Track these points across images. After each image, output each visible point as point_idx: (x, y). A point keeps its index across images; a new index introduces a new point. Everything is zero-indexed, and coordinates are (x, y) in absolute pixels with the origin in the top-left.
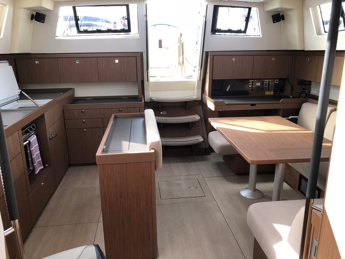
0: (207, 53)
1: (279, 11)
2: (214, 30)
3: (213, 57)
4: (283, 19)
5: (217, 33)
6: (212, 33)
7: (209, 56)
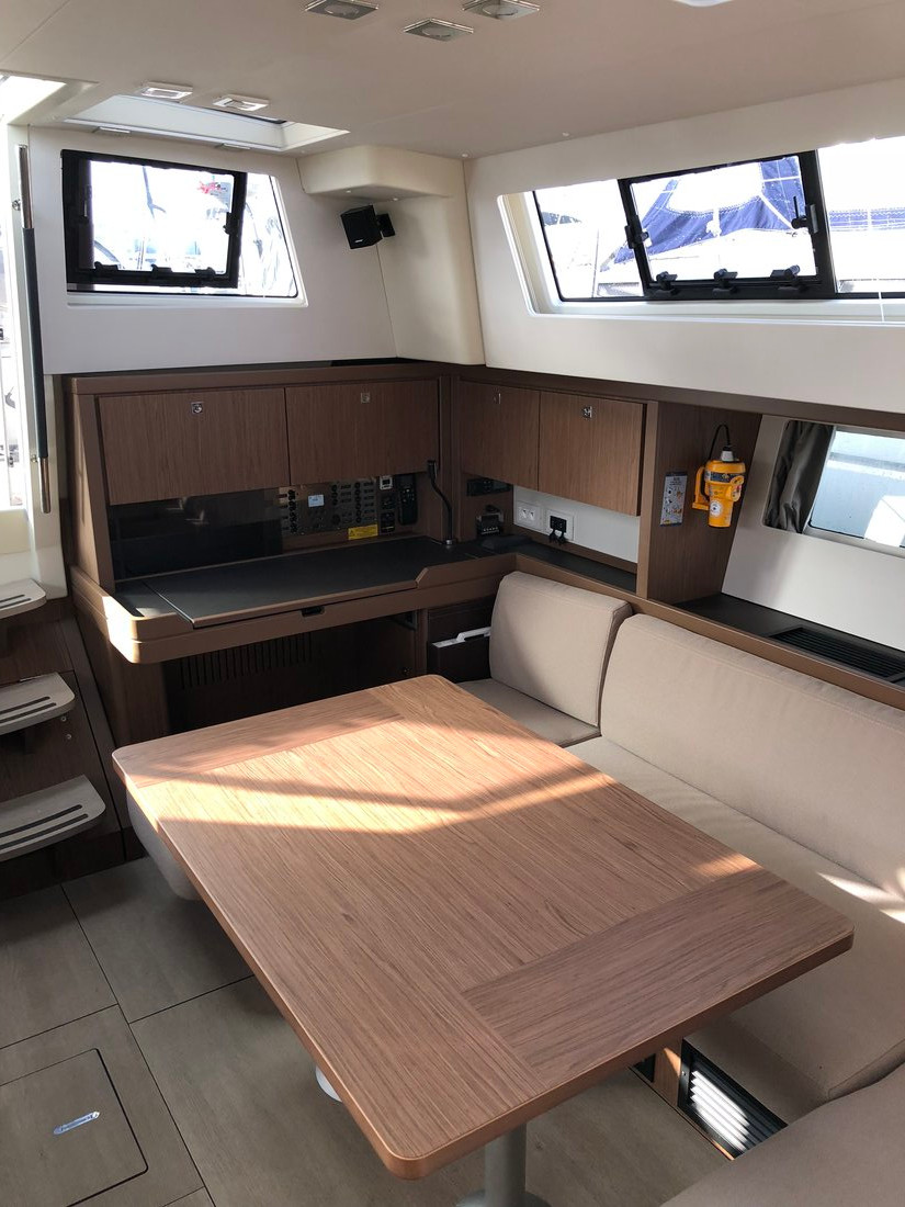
0: (63, 381)
1: (368, 199)
2: (84, 271)
3: (97, 401)
4: (390, 232)
5: (98, 287)
6: (74, 286)
7: (76, 397)
